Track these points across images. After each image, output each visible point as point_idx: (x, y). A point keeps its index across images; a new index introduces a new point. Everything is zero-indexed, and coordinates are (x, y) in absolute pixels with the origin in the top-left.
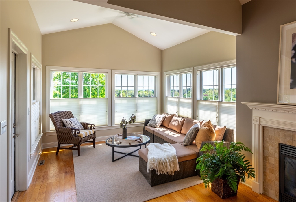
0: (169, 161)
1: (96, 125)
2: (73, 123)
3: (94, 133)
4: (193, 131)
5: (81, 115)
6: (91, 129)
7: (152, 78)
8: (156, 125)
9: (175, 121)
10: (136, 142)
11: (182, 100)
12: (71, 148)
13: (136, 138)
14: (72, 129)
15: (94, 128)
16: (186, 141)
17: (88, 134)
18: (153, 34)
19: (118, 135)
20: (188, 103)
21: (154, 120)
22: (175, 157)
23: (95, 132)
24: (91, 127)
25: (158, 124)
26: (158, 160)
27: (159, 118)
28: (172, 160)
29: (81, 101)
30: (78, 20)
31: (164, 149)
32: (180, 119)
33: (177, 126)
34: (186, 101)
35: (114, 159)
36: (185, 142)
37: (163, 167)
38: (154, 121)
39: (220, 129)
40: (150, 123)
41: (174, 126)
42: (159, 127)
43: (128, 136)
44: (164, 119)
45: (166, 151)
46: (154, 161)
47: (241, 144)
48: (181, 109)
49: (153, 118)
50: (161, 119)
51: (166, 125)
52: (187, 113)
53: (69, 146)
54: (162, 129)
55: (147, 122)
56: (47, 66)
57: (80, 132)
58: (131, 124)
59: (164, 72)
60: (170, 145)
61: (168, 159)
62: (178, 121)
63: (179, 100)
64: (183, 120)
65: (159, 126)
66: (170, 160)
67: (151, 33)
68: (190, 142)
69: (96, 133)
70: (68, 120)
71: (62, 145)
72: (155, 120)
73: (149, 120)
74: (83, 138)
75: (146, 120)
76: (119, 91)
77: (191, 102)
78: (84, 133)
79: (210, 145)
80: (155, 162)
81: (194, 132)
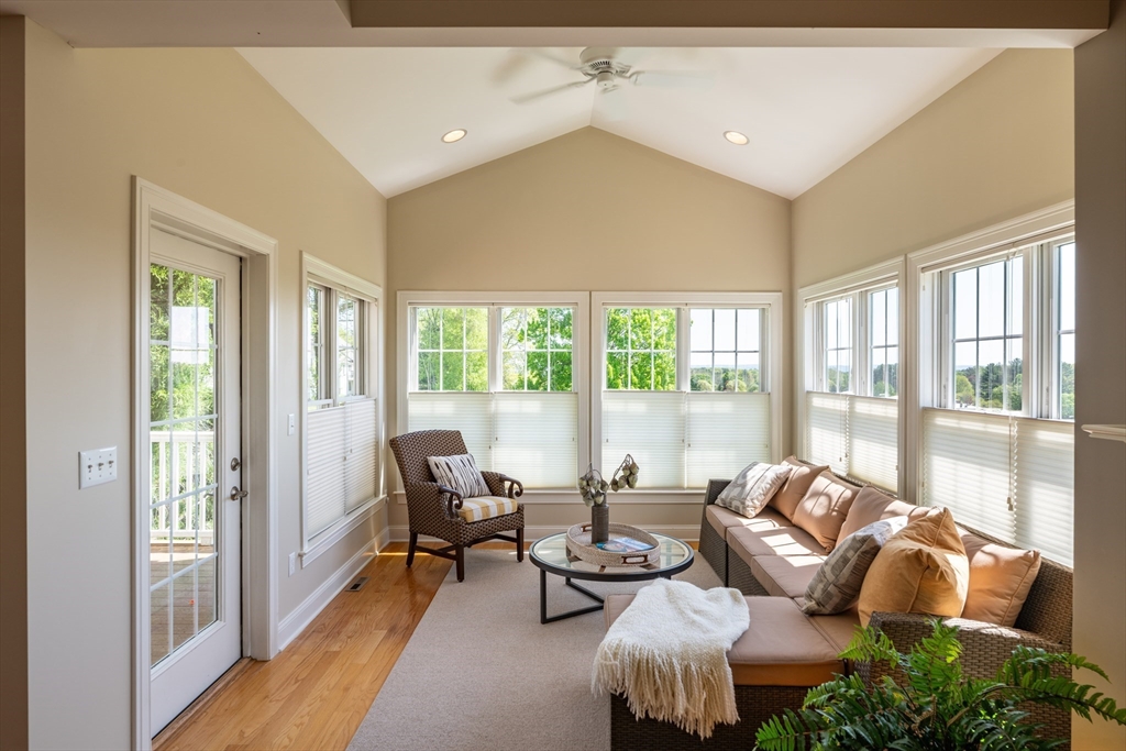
0: (686, 670)
1: (524, 486)
2: (456, 471)
3: (517, 512)
4: (847, 550)
5: (493, 449)
6: (510, 496)
7: (750, 318)
8: (743, 503)
9: (817, 494)
10: (625, 562)
11: (862, 408)
12: (442, 553)
13: (638, 546)
14: (441, 491)
15: (518, 494)
16: (816, 595)
17: (494, 513)
18: (735, 137)
19: (584, 527)
20: (883, 421)
21: (740, 485)
22: (720, 658)
23: (520, 509)
24: (511, 488)
25: (750, 504)
26: (637, 656)
27: (762, 477)
28: (700, 668)
29: (493, 403)
30: (463, 133)
31: (696, 612)
32: (839, 491)
33: (822, 520)
34: (878, 410)
35: (548, 616)
36: (809, 597)
37: (657, 692)
38: (740, 489)
39: (1002, 564)
40: (723, 495)
41: (810, 515)
42: (757, 516)
43: (611, 537)
44: (780, 482)
45: (693, 622)
46: (615, 655)
47: (1085, 666)
48: (860, 446)
49: (737, 478)
50: (765, 485)
51: (786, 510)
52: (879, 463)
53: (436, 543)
54: (768, 524)
55: (717, 487)
56: (399, 293)
57: (461, 503)
58: (619, 491)
59: (800, 291)
60: (735, 599)
61: (683, 659)
62: (829, 497)
63: (852, 407)
64: (848, 493)
65: (758, 511)
66: (693, 668)
67: (728, 135)
68: (836, 600)
69: (525, 512)
70: (441, 460)
71: (422, 539)
72: (743, 486)
73: (726, 483)
74: (474, 523)
75: (712, 483)
76: (725, 371)
77: (896, 416)
78: (478, 507)
79: (882, 639)
80: (617, 663)
81: (853, 558)
